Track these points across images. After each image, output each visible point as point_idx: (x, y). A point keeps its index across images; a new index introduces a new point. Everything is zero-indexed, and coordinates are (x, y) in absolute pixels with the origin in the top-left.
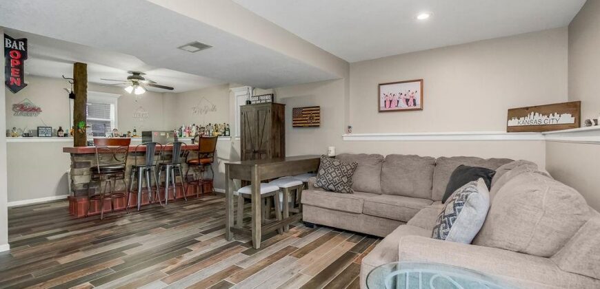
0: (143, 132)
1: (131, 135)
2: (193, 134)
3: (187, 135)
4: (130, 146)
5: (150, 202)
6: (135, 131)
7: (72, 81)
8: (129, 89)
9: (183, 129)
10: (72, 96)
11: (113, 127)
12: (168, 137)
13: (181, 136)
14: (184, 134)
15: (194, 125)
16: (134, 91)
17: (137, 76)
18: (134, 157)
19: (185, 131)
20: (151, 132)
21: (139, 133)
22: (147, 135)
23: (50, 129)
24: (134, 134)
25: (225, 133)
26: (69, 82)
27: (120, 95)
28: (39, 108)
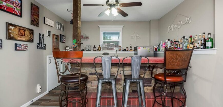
0: (134, 48)
1: (129, 49)
3: (164, 49)
6: (131, 47)
7: (72, 12)
9: (161, 44)
13: (159, 50)
15: (169, 40)
19: (162, 46)
20: (137, 47)
23: (90, 47)
24: (131, 49)
25: (205, 44)
26: (71, 13)
27: (122, 26)
28: (88, 37)
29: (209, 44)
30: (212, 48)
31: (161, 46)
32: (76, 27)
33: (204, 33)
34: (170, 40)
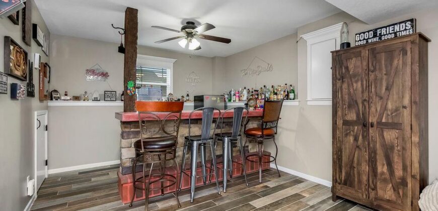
0: (195, 97)
1: (185, 99)
2: (245, 98)
3: (237, 99)
4: (183, 112)
5: (205, 183)
6: (188, 95)
7: (122, 32)
8: (183, 43)
9: (232, 93)
10: (121, 50)
11: (169, 91)
12: (218, 101)
13: (230, 100)
14: (233, 98)
15: (245, 88)
16: (187, 45)
17: (191, 25)
18: (187, 125)
19: (235, 95)
20: (203, 96)
21: (192, 98)
22: (199, 100)
23: (114, 93)
24: (187, 98)
25: (288, 95)
26: (119, 32)
27: (175, 60)
28: (107, 73)
29: (292, 95)
30: (294, 99)
31: (232, 95)
32: (132, 59)
33: (286, 84)
34: (247, 88)
